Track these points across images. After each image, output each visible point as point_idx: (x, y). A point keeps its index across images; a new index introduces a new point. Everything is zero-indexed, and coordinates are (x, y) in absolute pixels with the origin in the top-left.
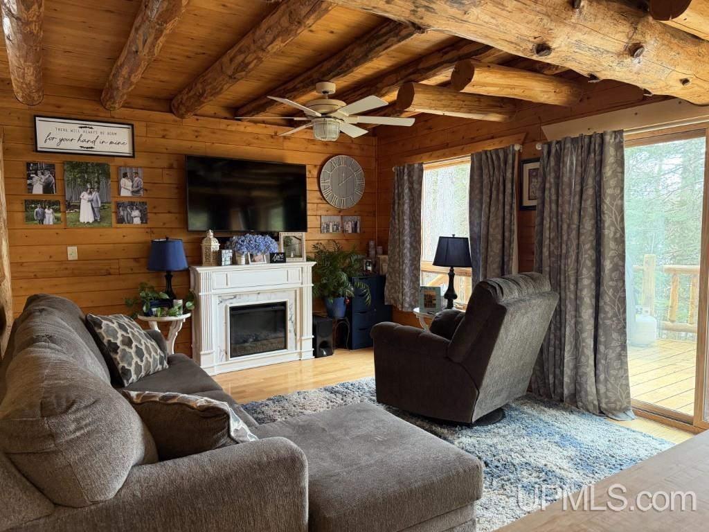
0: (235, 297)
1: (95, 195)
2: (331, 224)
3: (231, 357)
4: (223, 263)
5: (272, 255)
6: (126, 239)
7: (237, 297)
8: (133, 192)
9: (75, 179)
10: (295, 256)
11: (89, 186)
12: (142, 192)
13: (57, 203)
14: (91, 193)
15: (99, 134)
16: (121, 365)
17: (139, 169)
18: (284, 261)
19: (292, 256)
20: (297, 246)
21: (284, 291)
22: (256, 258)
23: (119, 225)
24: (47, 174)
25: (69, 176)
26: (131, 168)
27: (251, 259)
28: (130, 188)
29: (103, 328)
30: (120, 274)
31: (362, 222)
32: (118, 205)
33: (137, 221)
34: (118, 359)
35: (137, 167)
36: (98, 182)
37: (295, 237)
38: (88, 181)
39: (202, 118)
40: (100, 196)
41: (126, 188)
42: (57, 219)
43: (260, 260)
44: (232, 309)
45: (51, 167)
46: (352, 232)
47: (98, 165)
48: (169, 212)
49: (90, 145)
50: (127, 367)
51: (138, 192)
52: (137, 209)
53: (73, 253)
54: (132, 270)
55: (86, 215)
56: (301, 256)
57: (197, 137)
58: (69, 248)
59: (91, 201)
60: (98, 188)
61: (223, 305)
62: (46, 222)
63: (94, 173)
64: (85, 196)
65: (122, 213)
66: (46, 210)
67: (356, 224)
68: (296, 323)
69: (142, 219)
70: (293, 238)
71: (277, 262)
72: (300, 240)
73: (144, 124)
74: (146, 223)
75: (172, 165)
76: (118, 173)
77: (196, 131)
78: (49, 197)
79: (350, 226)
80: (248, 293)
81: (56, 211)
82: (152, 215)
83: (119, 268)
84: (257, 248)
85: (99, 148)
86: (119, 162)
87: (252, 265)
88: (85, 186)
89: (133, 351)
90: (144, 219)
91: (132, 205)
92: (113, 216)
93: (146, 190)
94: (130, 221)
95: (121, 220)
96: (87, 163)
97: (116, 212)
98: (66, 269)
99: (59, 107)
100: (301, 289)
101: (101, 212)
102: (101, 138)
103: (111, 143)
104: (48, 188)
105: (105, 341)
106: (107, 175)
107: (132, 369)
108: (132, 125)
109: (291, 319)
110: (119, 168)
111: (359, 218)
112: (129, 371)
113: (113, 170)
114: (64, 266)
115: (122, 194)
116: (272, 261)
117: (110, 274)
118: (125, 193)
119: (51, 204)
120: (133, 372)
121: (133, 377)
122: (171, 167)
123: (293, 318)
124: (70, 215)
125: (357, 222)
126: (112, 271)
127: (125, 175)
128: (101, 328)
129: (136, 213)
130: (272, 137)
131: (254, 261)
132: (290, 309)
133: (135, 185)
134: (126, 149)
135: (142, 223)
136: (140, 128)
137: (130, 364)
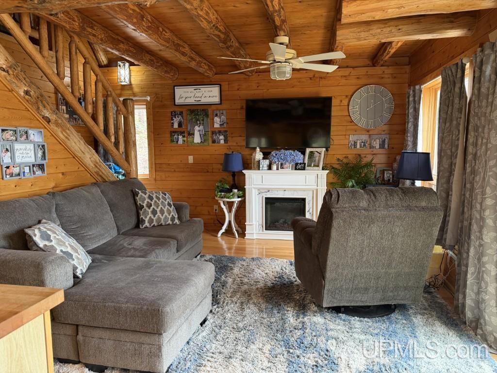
0: (269, 191)
1: (201, 127)
2: (358, 141)
3: (266, 230)
4: (261, 169)
5: (297, 164)
6: (217, 153)
7: (270, 191)
8: (220, 125)
9: (192, 119)
10: (314, 166)
11: (198, 123)
12: (225, 125)
13: (184, 132)
14: (199, 126)
15: (203, 92)
16: (141, 217)
17: (224, 111)
18: (304, 169)
19: (312, 166)
20: (317, 158)
21: (304, 190)
22: (285, 166)
23: (213, 144)
24: (180, 117)
25: (189, 117)
26: (220, 110)
27: (281, 166)
28: (219, 123)
29: (139, 196)
30: (213, 172)
31: (390, 139)
32: (213, 133)
33: (222, 142)
34: (141, 214)
35: (223, 110)
36: (203, 120)
37: (317, 152)
38: (198, 120)
39: (261, 74)
40: (204, 128)
41: (217, 123)
42: (184, 141)
43: (287, 168)
44: (266, 199)
45: (181, 113)
46: (380, 148)
47: (203, 110)
48: (240, 136)
49: (199, 99)
50: (144, 218)
51: (223, 124)
52: (222, 135)
53: (191, 159)
54: (219, 170)
55: (197, 139)
56: (318, 166)
57: (258, 87)
58: (189, 157)
59: (199, 131)
60: (203, 124)
61: (261, 196)
62: (179, 143)
63: (201, 115)
64: (197, 128)
65: (214, 138)
66: (179, 136)
67: (384, 141)
68: (313, 215)
69: (225, 141)
70: (316, 153)
71: (299, 169)
72: (320, 154)
73: (227, 83)
74: (227, 143)
75: (243, 106)
76: (213, 114)
77: (258, 83)
78: (180, 129)
79: (378, 142)
80: (278, 189)
81: (184, 137)
82: (231, 138)
83: (213, 169)
84: (285, 159)
85: (204, 100)
86: (214, 107)
87: (280, 170)
88: (197, 122)
89: (150, 211)
90: (226, 141)
91: (220, 132)
92: (210, 139)
93: (228, 123)
94: (219, 142)
95: (214, 142)
96: (198, 110)
97: (211, 137)
98: (188, 168)
99: (185, 79)
100: (317, 190)
101: (204, 136)
102: (205, 94)
103: (210, 97)
104: (180, 125)
105: (138, 203)
106: (207, 115)
107: (147, 220)
108: (220, 85)
109: (309, 211)
110: (213, 111)
111: (388, 136)
112: (145, 220)
113: (210, 112)
114: (187, 166)
115: (215, 127)
116: (296, 169)
117: (208, 172)
118: (217, 126)
119: (182, 133)
120: (146, 222)
121: (146, 224)
122: (242, 108)
123: (311, 211)
124: (190, 139)
125: (385, 140)
126: (209, 170)
127: (216, 115)
128: (137, 196)
129: (222, 137)
130: (311, 79)
131: (283, 168)
132: (309, 204)
133: (222, 121)
134: (217, 100)
135: (225, 143)
136: (225, 86)
137: (146, 217)
